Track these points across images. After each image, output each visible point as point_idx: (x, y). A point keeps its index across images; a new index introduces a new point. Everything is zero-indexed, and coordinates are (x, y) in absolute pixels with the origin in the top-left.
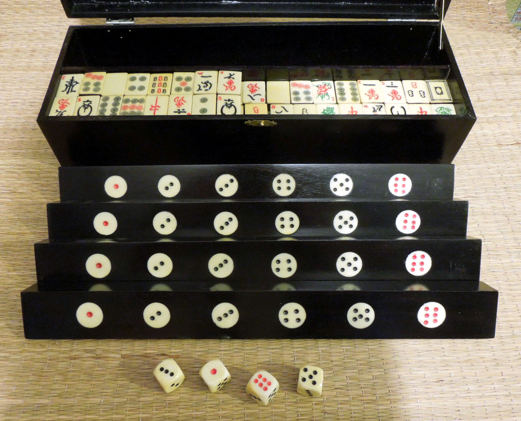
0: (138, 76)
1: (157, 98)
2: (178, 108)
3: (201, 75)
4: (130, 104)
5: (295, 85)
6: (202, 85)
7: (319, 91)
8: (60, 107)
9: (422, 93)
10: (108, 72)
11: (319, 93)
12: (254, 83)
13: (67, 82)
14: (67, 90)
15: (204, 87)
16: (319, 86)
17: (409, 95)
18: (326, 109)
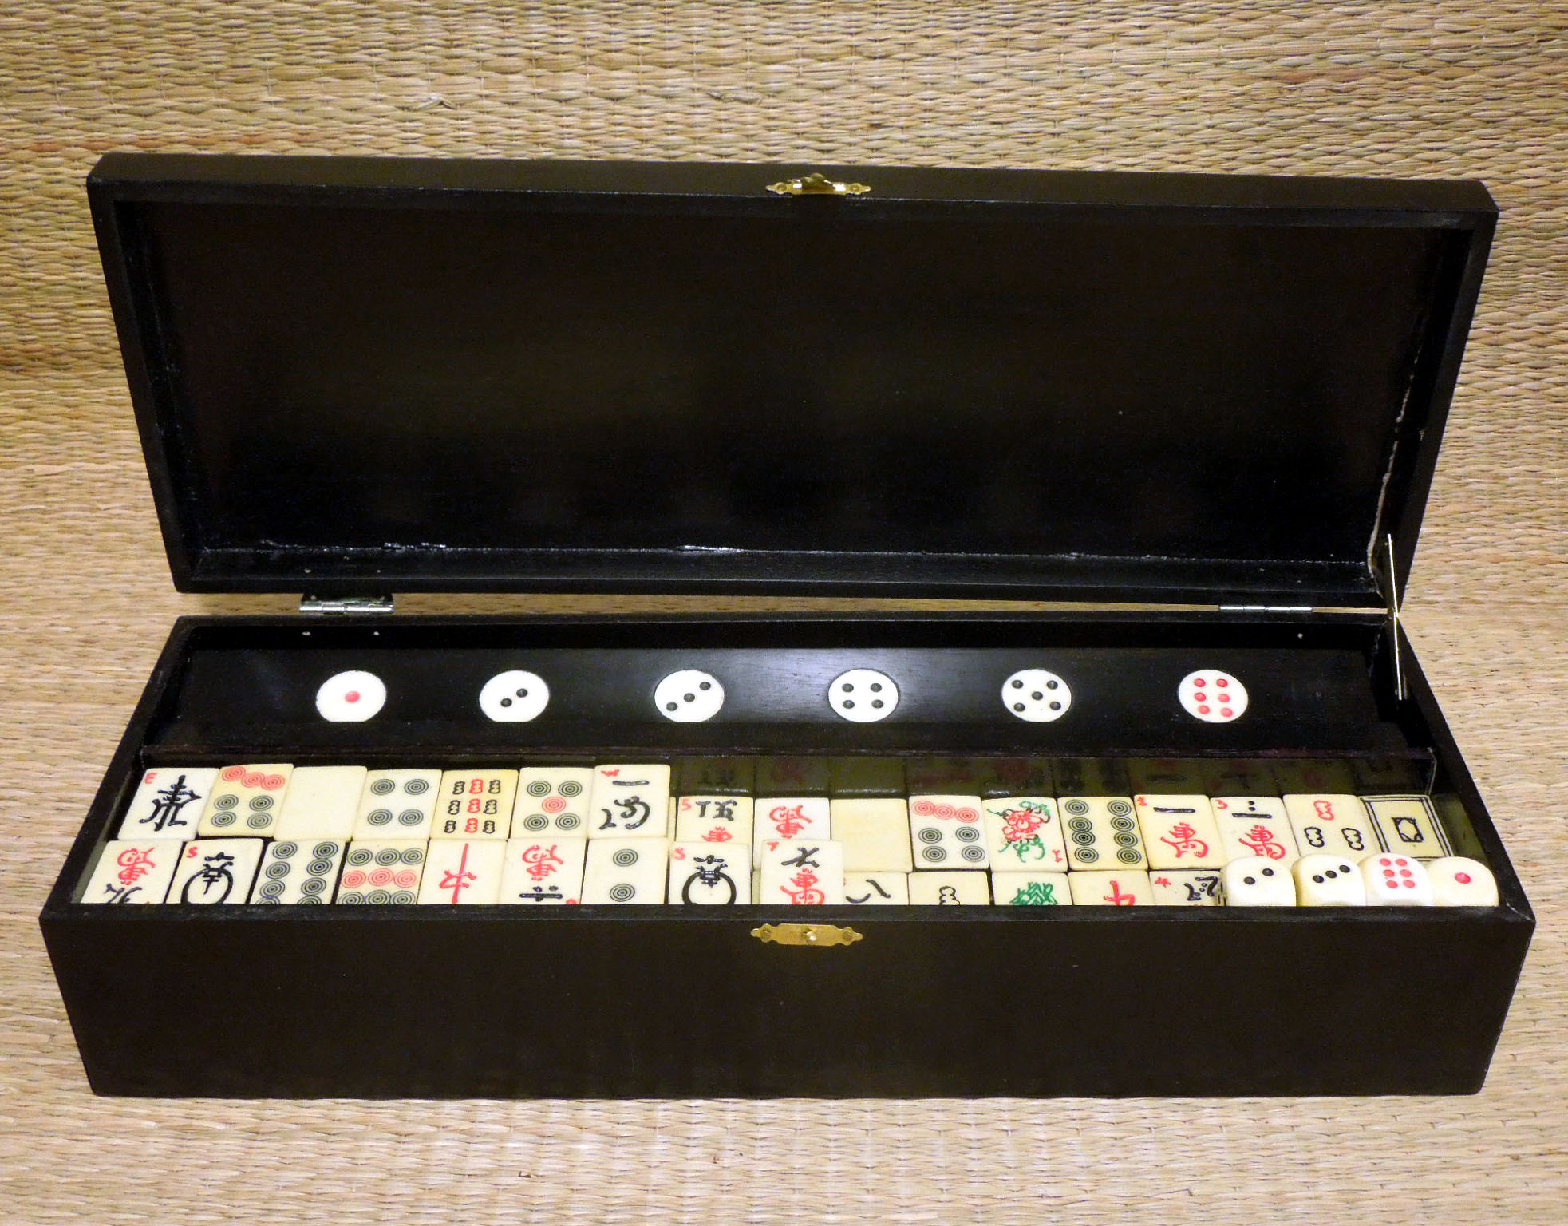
0: (401, 777)
1: (467, 846)
2: (536, 884)
3: (613, 778)
4: (371, 868)
5: (927, 809)
6: (617, 811)
7: (1009, 830)
8: (120, 876)
9: (1351, 835)
10: (298, 763)
11: (1011, 836)
12: (791, 803)
13: (162, 792)
14: (158, 819)
15: (624, 815)
16: (1009, 813)
17: (1311, 841)
18: (1025, 888)
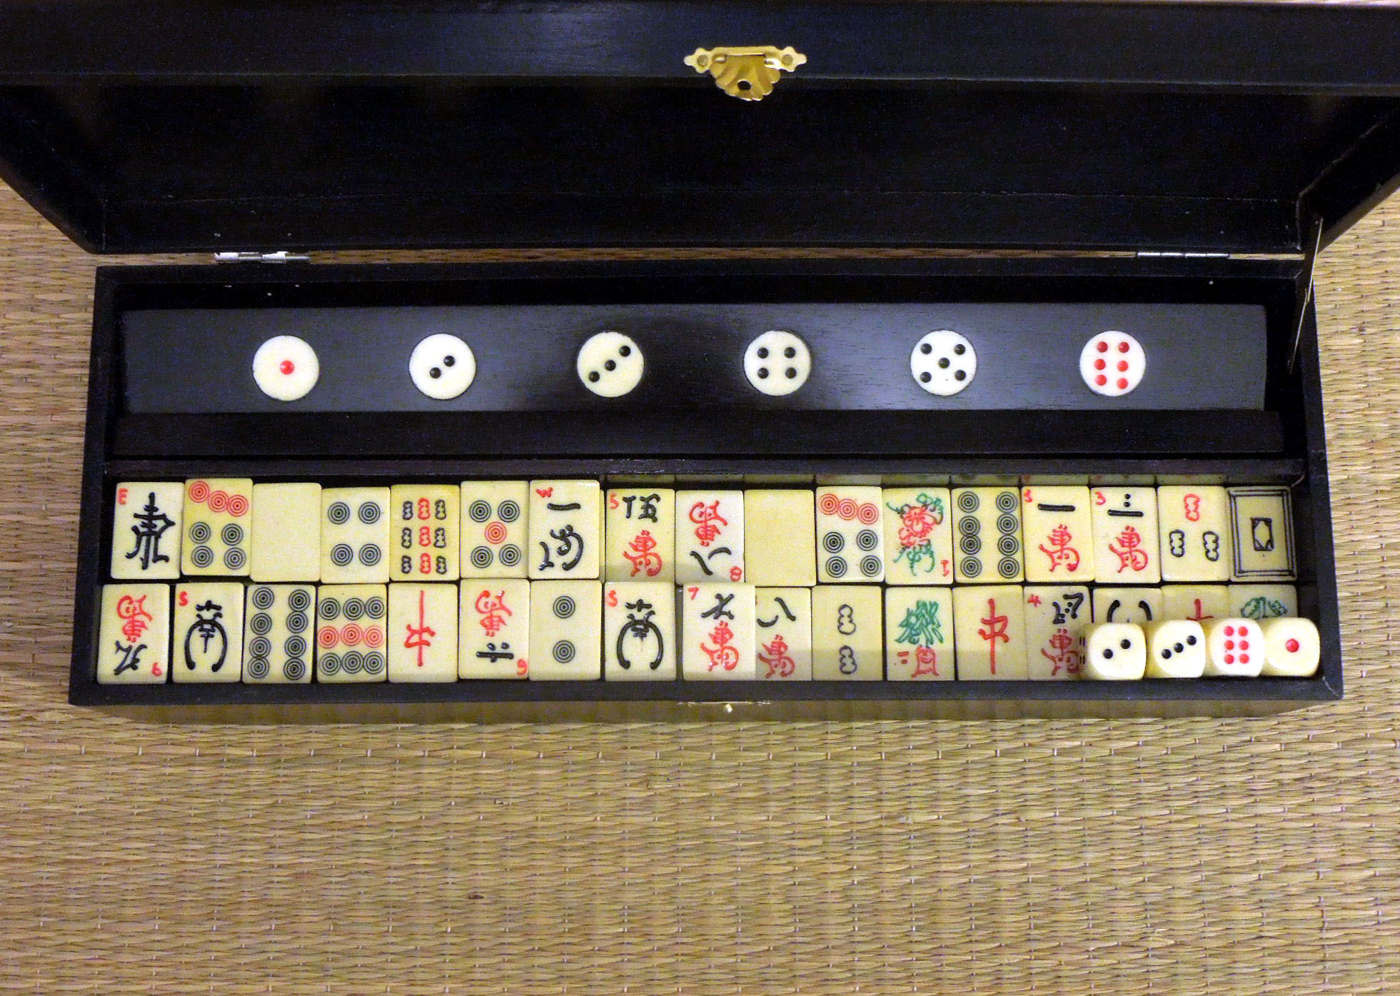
0: (355, 497)
1: (422, 593)
2: (490, 640)
3: (547, 500)
4: (341, 623)
5: (832, 506)
6: (554, 545)
7: (905, 533)
8: (125, 632)
9: (1210, 539)
10: (257, 480)
11: (905, 541)
12: (708, 497)
13: (136, 516)
14: (141, 553)
15: (562, 552)
16: (906, 509)
17: (1173, 549)
18: (913, 608)
